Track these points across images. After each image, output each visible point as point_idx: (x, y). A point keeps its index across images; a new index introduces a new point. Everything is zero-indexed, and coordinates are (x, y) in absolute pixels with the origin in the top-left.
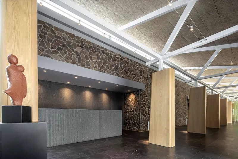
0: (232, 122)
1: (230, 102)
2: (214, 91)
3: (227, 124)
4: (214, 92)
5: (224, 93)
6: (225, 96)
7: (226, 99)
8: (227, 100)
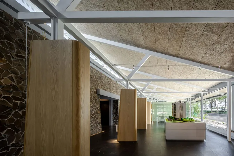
0: (151, 123)
1: (149, 102)
2: (130, 83)
3: (146, 128)
4: (130, 86)
5: (144, 91)
6: (145, 95)
7: (145, 99)
8: (147, 101)
